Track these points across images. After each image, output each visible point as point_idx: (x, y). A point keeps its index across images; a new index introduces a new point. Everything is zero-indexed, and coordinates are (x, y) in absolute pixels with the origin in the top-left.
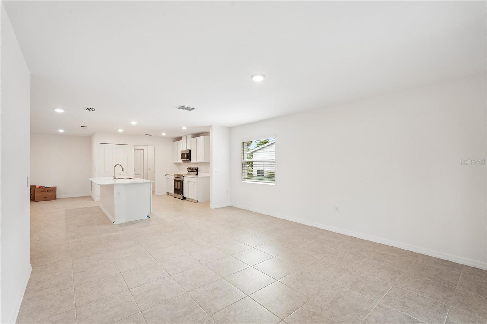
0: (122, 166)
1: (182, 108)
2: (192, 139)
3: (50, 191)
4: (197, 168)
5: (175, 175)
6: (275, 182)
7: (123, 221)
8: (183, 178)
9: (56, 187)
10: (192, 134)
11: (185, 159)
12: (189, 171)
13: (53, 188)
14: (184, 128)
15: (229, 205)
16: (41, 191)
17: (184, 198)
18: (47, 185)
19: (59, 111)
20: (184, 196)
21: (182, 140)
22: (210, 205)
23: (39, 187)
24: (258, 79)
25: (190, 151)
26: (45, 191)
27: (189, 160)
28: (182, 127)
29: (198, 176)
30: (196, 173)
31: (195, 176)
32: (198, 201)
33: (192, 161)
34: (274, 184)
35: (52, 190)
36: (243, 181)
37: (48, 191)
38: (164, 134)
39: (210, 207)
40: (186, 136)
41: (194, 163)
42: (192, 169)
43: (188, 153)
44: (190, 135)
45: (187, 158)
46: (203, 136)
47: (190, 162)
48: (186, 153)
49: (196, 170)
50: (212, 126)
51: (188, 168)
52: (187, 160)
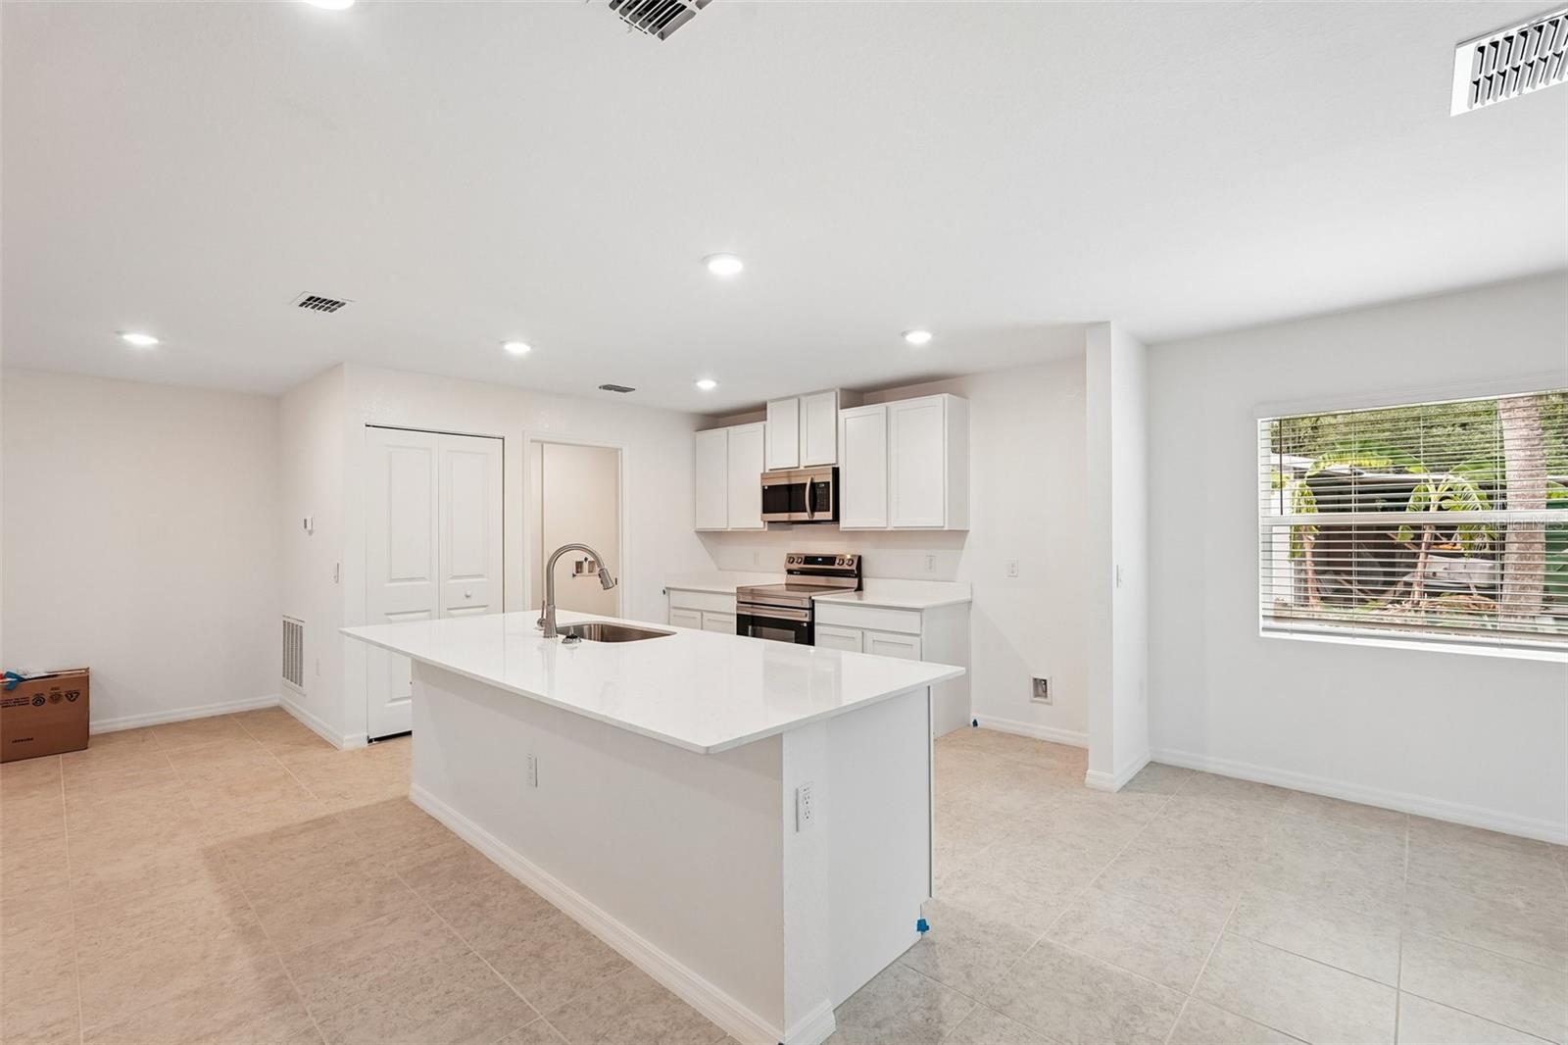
2: (845, 413)
4: (860, 558)
5: (740, 591)
8: (812, 609)
9: (87, 670)
10: (842, 390)
11: (805, 511)
12: (790, 572)
13: (72, 677)
18: (35, 667)
21: (763, 419)
25: (836, 472)
26: (23, 703)
27: (832, 518)
28: (904, 334)
29: (860, 598)
30: (854, 582)
31: (851, 597)
33: (846, 522)
35: (63, 691)
39: (1087, 779)
40: (796, 400)
41: (856, 534)
42: (830, 560)
43: (816, 481)
44: (833, 394)
45: (813, 510)
46: (946, 395)
47: (833, 526)
48: (805, 484)
49: (854, 567)
50: (1103, 325)
51: (791, 559)
52: (818, 516)
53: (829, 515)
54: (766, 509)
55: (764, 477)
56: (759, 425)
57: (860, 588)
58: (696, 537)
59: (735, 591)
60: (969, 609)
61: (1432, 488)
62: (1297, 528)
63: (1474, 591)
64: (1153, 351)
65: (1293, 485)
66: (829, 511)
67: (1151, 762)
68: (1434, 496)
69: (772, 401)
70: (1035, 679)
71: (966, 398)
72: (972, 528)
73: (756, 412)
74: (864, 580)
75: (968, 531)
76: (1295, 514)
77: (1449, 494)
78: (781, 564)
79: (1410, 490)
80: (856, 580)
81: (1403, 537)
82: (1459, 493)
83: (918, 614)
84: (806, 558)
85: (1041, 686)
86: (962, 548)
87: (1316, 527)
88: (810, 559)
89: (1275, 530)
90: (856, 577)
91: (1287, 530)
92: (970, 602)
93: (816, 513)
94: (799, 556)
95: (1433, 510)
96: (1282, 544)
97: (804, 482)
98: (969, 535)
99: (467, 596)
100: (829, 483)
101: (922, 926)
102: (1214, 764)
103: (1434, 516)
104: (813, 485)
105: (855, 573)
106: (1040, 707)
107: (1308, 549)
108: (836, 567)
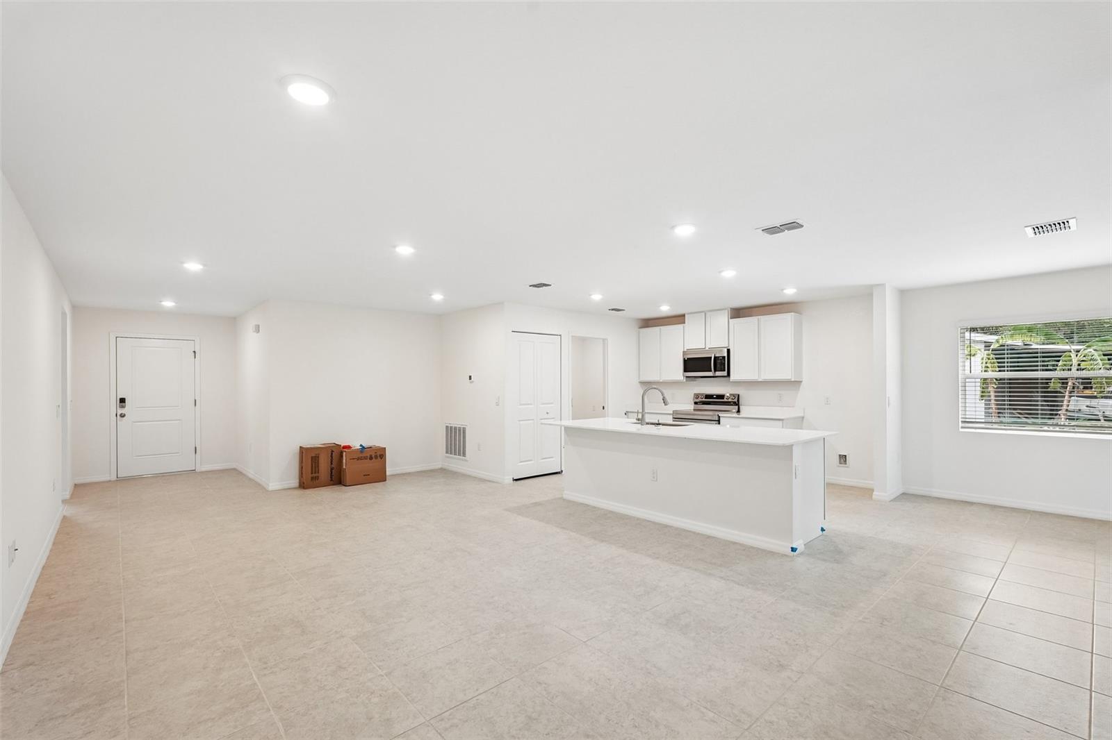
2: (732, 321)
3: (376, 457)
4: (739, 395)
8: (719, 421)
10: (731, 309)
11: (711, 371)
12: (696, 403)
16: (358, 459)
21: (684, 323)
25: (729, 351)
26: (365, 458)
27: (726, 375)
28: (782, 290)
29: (739, 417)
30: (735, 409)
33: (733, 377)
35: (378, 454)
36: (962, 427)
37: (371, 458)
39: (874, 497)
40: (704, 314)
41: (738, 383)
42: (722, 397)
43: (717, 355)
44: (727, 311)
45: (715, 371)
46: (793, 313)
47: (727, 379)
48: (711, 358)
49: (736, 400)
50: (882, 286)
51: (697, 396)
52: (718, 373)
53: (725, 373)
54: (686, 370)
55: (684, 353)
56: (681, 326)
57: (739, 411)
58: (639, 385)
59: (672, 412)
60: (803, 420)
61: (1073, 355)
62: (985, 379)
63: (1101, 418)
64: (904, 294)
65: (981, 354)
66: (724, 370)
67: (903, 494)
68: (1075, 361)
69: (688, 314)
70: (840, 455)
71: (801, 314)
72: (805, 379)
73: (679, 319)
74: (741, 407)
75: (801, 382)
76: (983, 373)
77: (1084, 359)
78: (691, 400)
79: (1060, 356)
80: (737, 407)
81: (1053, 386)
82: (1090, 358)
83: (781, 422)
84: (706, 395)
85: (843, 459)
86: (799, 390)
87: (996, 379)
88: (708, 396)
89: (967, 380)
90: (736, 405)
91: (979, 380)
92: (803, 418)
93: (717, 373)
94: (702, 394)
95: (1074, 368)
96: (974, 390)
97: (710, 356)
98: (802, 383)
99: (547, 413)
100: (724, 357)
101: (823, 530)
102: (936, 493)
103: (1074, 373)
104: (715, 358)
105: (736, 402)
106: (842, 469)
107: (992, 394)
108: (725, 400)
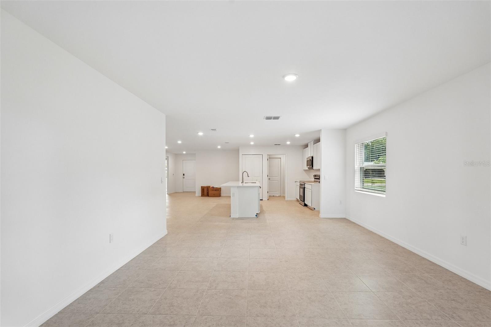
0: (248, 173)
1: (268, 118)
2: (314, 145)
3: (217, 190)
5: (300, 182)
6: (385, 193)
7: (237, 216)
8: (305, 185)
9: (221, 188)
12: (315, 178)
13: (219, 188)
14: (297, 135)
15: (343, 216)
16: (212, 190)
17: (306, 205)
19: (201, 134)
20: (305, 203)
21: (308, 147)
22: (320, 214)
23: (212, 187)
24: (290, 79)
25: (312, 157)
26: (214, 190)
27: (312, 167)
28: (295, 135)
32: (315, 209)
33: (314, 168)
34: (384, 196)
36: (356, 190)
38: (288, 143)
40: (310, 143)
44: (313, 141)
54: (307, 166)
55: (307, 158)
58: (304, 171)
100: (311, 160)
